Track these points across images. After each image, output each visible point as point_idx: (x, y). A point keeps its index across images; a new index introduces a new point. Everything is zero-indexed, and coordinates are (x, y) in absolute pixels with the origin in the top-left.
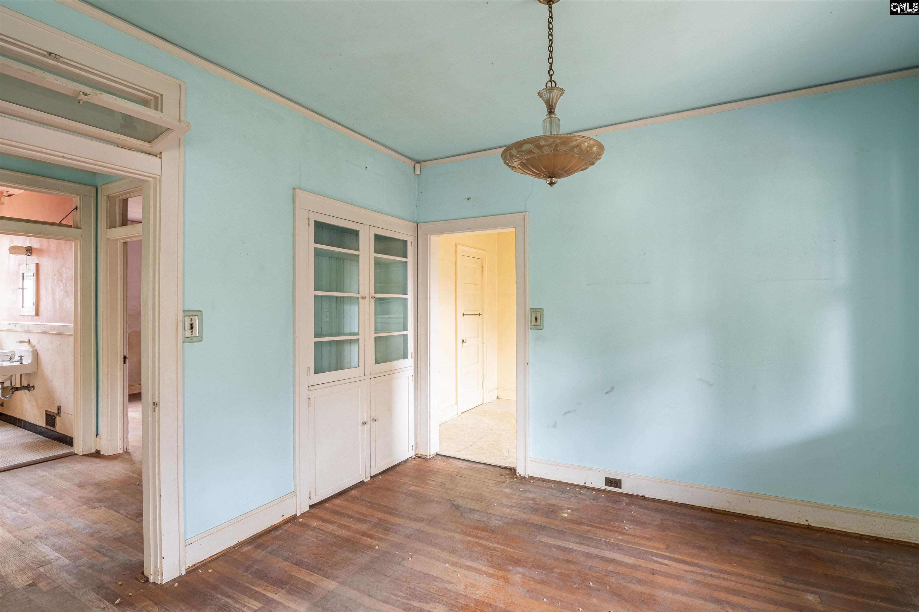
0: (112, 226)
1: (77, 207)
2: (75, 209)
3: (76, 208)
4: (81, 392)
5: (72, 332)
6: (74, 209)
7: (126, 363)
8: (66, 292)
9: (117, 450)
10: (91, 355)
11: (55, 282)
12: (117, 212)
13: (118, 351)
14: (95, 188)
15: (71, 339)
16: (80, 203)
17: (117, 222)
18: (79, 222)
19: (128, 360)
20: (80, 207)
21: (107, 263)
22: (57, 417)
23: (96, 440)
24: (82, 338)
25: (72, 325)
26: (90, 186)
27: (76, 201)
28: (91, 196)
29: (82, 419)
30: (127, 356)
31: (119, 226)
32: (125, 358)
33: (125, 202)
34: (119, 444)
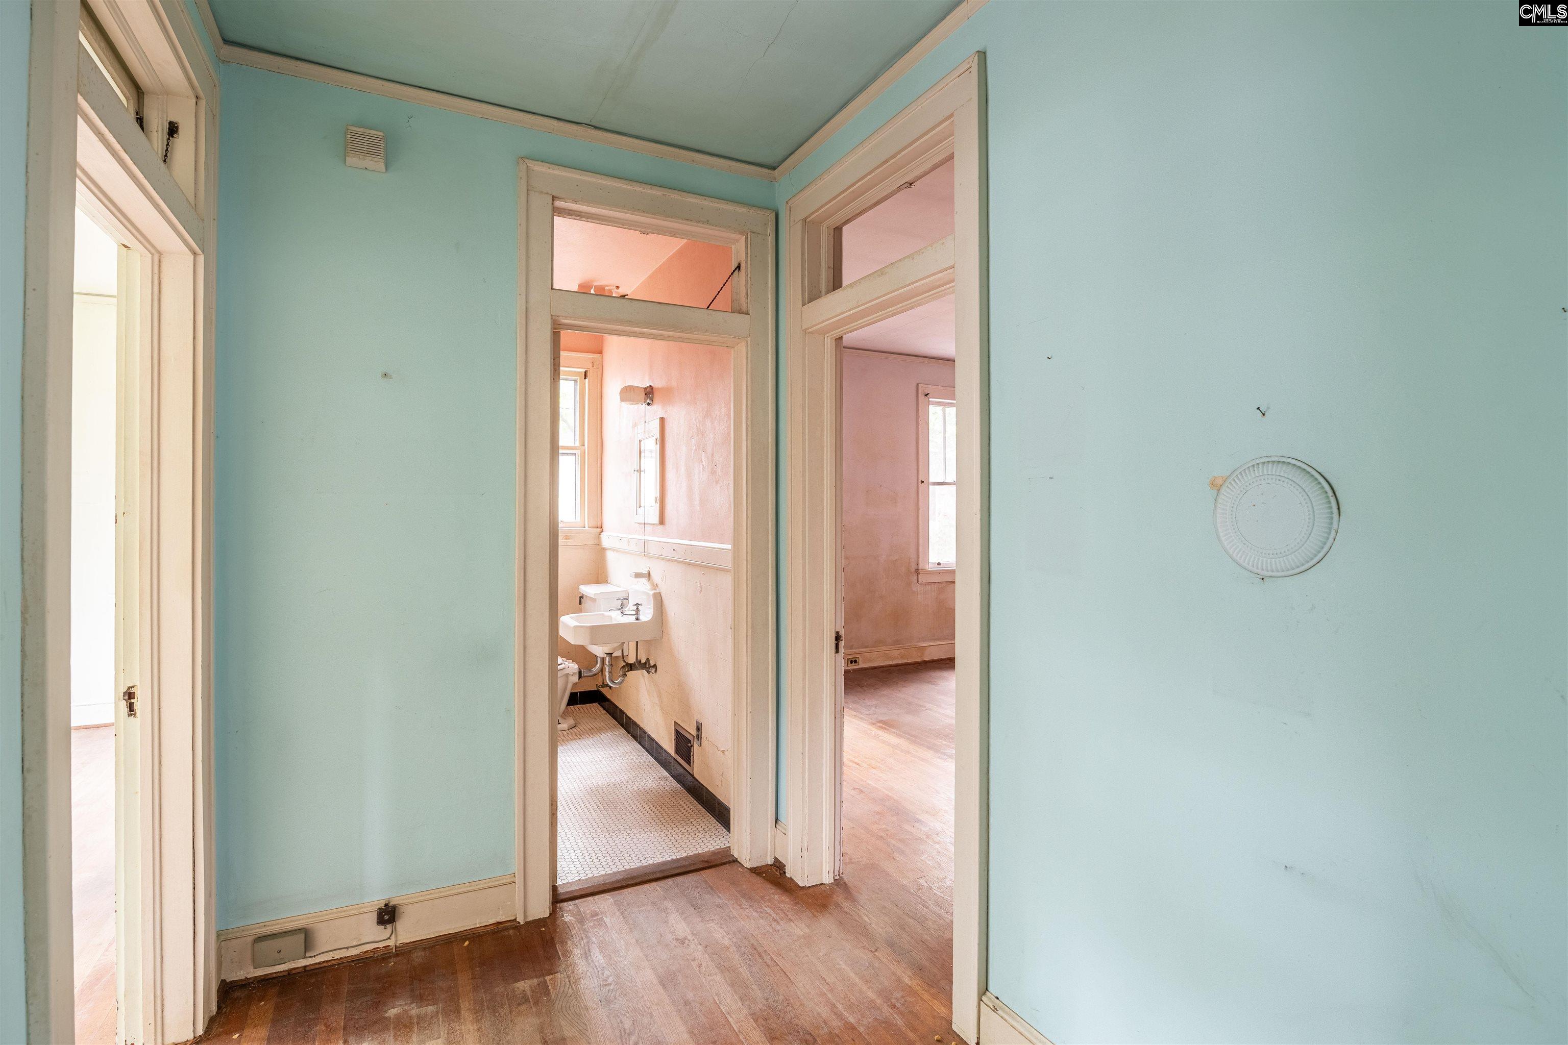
0: (812, 296)
1: (739, 264)
2: (736, 269)
3: (739, 267)
4: (747, 714)
5: (728, 563)
6: (734, 271)
7: (840, 650)
8: (713, 472)
9: (821, 874)
10: (767, 624)
11: (693, 451)
12: (824, 261)
13: (825, 621)
14: (774, 215)
15: (727, 581)
16: (747, 257)
17: (823, 286)
18: (743, 300)
19: (843, 642)
20: (747, 262)
21: (804, 393)
22: (696, 746)
23: (775, 834)
24: (750, 582)
25: (729, 547)
26: (765, 210)
27: (739, 250)
28: (767, 235)
29: (749, 779)
30: (842, 633)
31: (828, 292)
32: (838, 638)
33: (837, 231)
34: (824, 859)
